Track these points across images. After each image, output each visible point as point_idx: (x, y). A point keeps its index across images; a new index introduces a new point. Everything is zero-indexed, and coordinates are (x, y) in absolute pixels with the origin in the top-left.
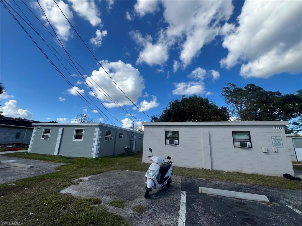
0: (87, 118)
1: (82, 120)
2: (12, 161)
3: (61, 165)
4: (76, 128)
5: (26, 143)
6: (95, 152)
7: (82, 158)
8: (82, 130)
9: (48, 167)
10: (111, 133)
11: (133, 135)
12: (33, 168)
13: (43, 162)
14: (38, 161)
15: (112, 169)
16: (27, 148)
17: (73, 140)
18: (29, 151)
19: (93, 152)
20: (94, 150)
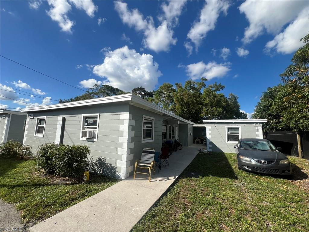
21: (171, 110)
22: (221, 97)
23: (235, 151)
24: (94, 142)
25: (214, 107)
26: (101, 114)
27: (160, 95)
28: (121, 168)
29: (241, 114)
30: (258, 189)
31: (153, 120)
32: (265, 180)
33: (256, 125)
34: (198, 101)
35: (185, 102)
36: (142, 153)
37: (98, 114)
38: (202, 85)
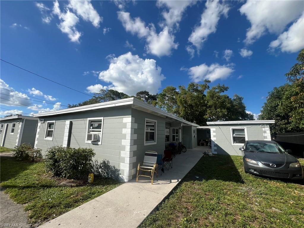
21: (175, 112)
22: (226, 98)
23: (241, 154)
24: (98, 145)
25: (218, 108)
26: (105, 118)
27: (163, 97)
28: (124, 170)
29: (247, 114)
30: (266, 194)
31: (155, 122)
32: (274, 184)
33: (263, 126)
34: (202, 103)
35: (189, 104)
36: (145, 156)
37: (102, 118)
38: (206, 87)
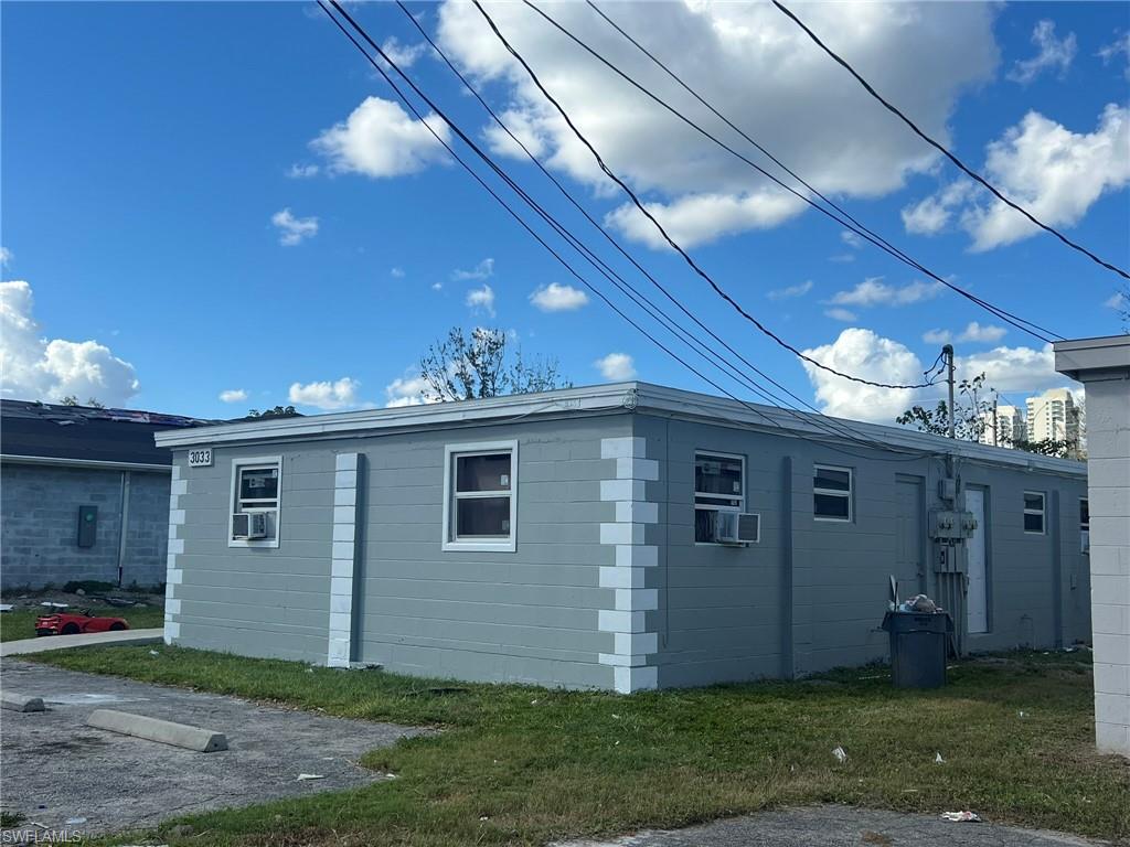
0: (508, 360)
1: (468, 384)
2: (95, 698)
3: (398, 736)
4: (450, 447)
5: (141, 583)
6: (624, 644)
7: (530, 689)
8: (503, 459)
9: (315, 751)
10: (736, 476)
11: (951, 485)
12: (227, 753)
13: (271, 709)
14: (239, 702)
15: (807, 798)
16: (156, 616)
17: (447, 546)
18: (170, 632)
19: (607, 642)
20: (618, 621)
